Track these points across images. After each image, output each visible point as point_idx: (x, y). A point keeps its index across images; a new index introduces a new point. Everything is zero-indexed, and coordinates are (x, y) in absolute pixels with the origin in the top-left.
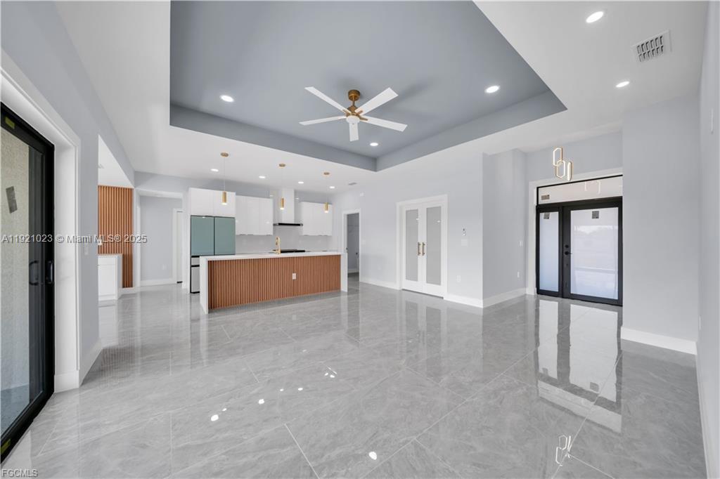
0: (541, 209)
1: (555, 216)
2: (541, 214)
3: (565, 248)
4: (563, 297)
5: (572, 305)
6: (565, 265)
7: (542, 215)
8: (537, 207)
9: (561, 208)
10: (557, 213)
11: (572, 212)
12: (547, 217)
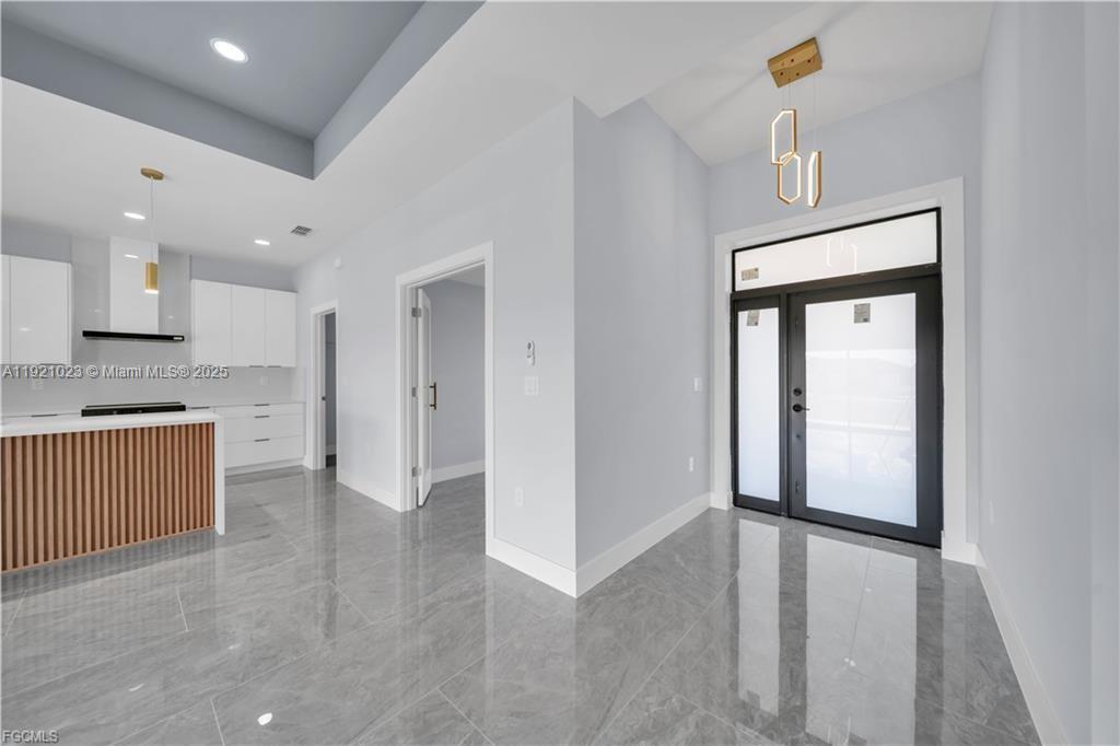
0: (742, 301)
1: (770, 317)
2: (740, 313)
3: (792, 395)
4: (790, 517)
5: (810, 537)
6: (794, 438)
7: (743, 316)
8: (731, 295)
9: (784, 298)
10: (776, 310)
11: (808, 307)
12: (754, 322)
